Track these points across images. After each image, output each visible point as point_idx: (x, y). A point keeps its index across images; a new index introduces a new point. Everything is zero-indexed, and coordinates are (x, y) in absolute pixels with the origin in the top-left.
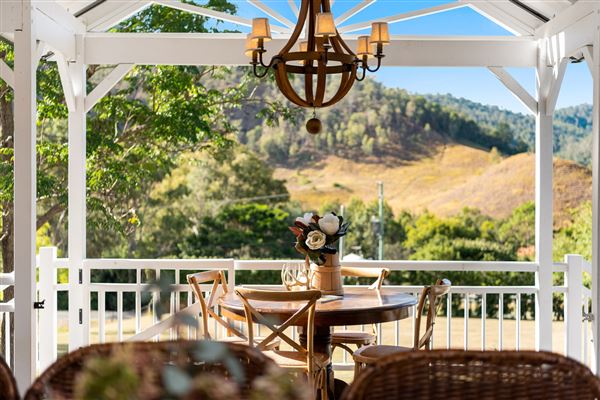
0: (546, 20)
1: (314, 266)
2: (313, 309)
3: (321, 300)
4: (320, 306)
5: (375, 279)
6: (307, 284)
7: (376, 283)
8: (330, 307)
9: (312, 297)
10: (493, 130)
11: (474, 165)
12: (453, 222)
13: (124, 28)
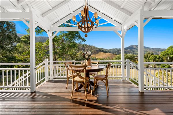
0: (121, 24)
1: (87, 61)
2: (85, 69)
3: (87, 67)
4: (87, 68)
5: (97, 63)
6: (86, 64)
7: (97, 64)
8: (89, 69)
9: (85, 67)
10: (105, 51)
11: (103, 54)
12: (102, 59)
13: (59, 26)
